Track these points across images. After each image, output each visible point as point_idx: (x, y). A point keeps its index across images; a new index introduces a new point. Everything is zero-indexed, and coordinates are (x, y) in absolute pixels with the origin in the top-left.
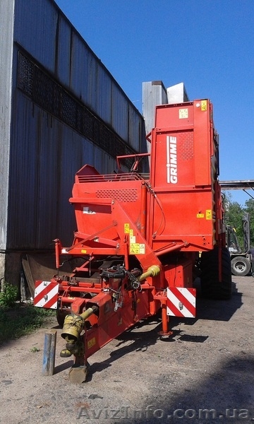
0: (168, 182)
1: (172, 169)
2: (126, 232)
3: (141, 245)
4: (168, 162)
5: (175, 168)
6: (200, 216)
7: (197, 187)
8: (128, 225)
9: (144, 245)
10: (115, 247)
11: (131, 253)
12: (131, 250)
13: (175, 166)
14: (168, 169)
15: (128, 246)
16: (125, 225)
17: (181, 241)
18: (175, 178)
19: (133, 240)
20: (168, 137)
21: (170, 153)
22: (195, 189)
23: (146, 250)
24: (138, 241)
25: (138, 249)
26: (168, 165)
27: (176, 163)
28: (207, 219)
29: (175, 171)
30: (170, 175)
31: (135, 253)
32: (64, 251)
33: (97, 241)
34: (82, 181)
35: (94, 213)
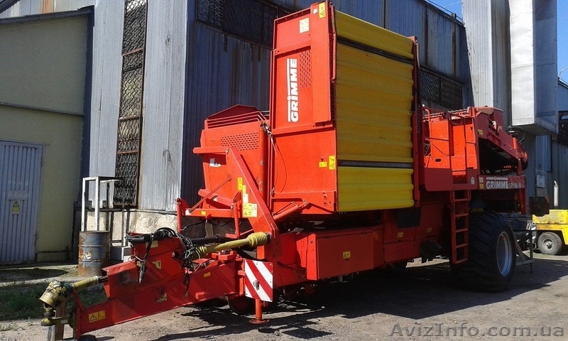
0: (289, 120)
1: (293, 103)
2: (240, 189)
3: (253, 205)
4: (289, 94)
5: (296, 101)
6: (323, 164)
7: (318, 124)
8: (241, 179)
9: (256, 205)
10: (230, 208)
11: (244, 216)
12: (244, 212)
13: (296, 98)
14: (289, 102)
15: (241, 206)
16: (239, 179)
17: (300, 200)
18: (296, 114)
19: (245, 198)
20: (288, 60)
21: (291, 82)
22: (315, 128)
23: (258, 212)
24: (251, 201)
25: (251, 210)
26: (289, 98)
27: (296, 94)
28: (331, 168)
29: (296, 104)
30: (291, 111)
31: (248, 216)
32: (187, 213)
33: (215, 200)
34: (211, 126)
35: (219, 165)
